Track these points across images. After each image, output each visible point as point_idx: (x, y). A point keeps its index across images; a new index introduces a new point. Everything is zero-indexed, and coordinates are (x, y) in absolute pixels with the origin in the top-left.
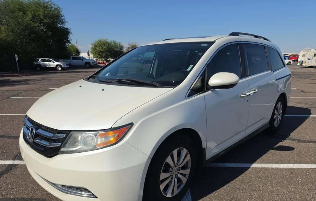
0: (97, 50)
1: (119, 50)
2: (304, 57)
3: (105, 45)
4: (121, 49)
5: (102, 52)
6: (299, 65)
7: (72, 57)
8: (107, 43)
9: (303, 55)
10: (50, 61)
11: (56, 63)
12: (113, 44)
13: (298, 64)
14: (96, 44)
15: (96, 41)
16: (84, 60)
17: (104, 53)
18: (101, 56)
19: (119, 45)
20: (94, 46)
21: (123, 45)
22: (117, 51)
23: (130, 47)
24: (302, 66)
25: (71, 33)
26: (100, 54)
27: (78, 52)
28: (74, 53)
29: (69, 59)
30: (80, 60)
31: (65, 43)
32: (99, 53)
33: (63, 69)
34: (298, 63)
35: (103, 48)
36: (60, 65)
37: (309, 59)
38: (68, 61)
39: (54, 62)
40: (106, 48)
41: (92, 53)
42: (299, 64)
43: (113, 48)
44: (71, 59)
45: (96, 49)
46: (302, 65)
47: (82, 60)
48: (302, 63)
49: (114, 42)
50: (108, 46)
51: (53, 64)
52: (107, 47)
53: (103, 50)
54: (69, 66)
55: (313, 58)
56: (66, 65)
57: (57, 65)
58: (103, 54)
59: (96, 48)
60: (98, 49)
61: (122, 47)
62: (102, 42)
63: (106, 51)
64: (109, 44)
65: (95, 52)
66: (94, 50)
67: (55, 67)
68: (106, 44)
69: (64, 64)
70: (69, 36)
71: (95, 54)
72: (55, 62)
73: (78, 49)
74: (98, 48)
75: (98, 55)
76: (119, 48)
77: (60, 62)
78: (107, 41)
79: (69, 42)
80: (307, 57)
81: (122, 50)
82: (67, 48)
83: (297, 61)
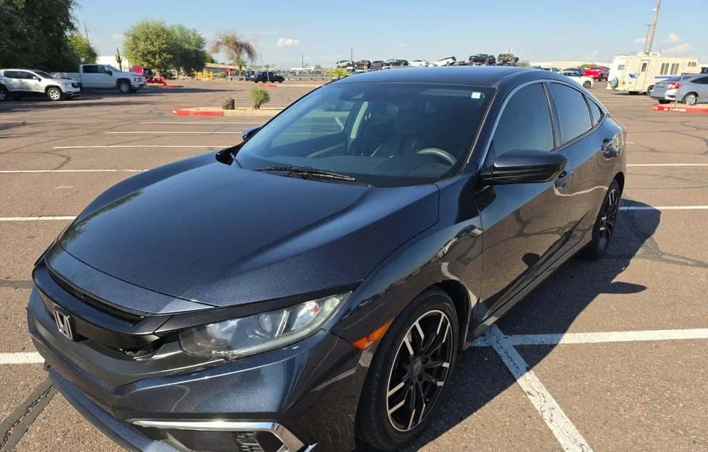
0: (140, 49)
1: (193, 48)
2: (621, 71)
3: (158, 36)
4: (199, 47)
5: (153, 54)
6: (611, 88)
7: (84, 66)
8: (163, 30)
9: (620, 66)
10: (30, 77)
11: (46, 82)
12: (177, 32)
13: (607, 86)
14: (138, 35)
15: (136, 25)
16: (113, 73)
17: (157, 56)
18: (150, 63)
19: (194, 35)
20: (131, 38)
21: (203, 36)
22: (188, 52)
23: (220, 40)
24: (617, 92)
25: (75, 4)
26: (148, 58)
27: (92, 54)
28: (82, 57)
29: (76, 70)
30: (105, 74)
31: (62, 29)
32: (144, 55)
33: (65, 96)
34: (609, 85)
35: (155, 43)
36: (58, 88)
37: (632, 76)
38: (75, 78)
39: (40, 80)
40: (163, 44)
41: (127, 56)
42: (609, 87)
43: (179, 43)
44: (81, 69)
45: (137, 47)
46: (616, 89)
47: (110, 73)
48: (616, 86)
49: (181, 29)
50: (167, 38)
51: (37, 85)
52: (164, 41)
53: (155, 49)
54: (78, 90)
55: (639, 74)
56: (71, 86)
57: (48, 88)
58: (155, 59)
59: (136, 44)
60: (142, 46)
61: (200, 42)
62: (151, 29)
63: (162, 51)
64: (168, 34)
65: (134, 52)
66: (133, 50)
67: (43, 91)
68: (160, 33)
69: (66, 84)
70: (70, 11)
71: (136, 58)
72: (41, 77)
73: (91, 46)
74: (143, 43)
75: (144, 60)
76: (194, 42)
77: (56, 78)
78: (163, 25)
79: (72, 27)
80: (629, 70)
81: (202, 48)
82: (69, 43)
83: (607, 80)
